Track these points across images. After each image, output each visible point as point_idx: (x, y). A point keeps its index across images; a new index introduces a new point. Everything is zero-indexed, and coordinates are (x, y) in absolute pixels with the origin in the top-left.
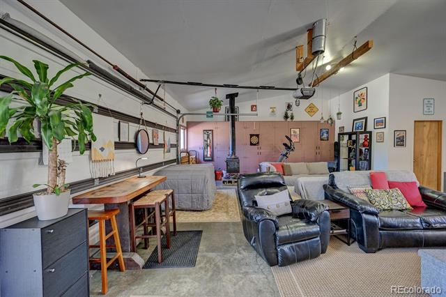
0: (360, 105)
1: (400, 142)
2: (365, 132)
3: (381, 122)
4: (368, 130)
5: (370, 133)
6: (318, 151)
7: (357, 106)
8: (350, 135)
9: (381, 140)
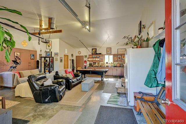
0: (49, 47)
1: (61, 61)
2: (51, 57)
3: (56, 54)
4: (52, 56)
5: (53, 57)
6: (30, 64)
7: (48, 47)
8: (45, 58)
9: (57, 60)
